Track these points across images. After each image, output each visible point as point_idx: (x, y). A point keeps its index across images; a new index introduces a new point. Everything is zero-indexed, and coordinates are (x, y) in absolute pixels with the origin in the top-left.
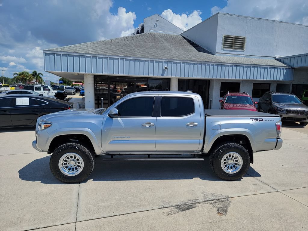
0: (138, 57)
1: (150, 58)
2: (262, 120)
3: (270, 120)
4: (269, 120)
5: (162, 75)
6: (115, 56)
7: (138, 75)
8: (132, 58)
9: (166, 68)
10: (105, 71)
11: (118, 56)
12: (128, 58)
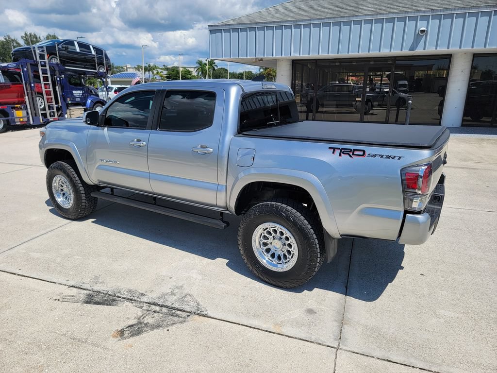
0: (360, 16)
1: (386, 14)
2: (361, 153)
3: (388, 157)
4: (382, 156)
5: (412, 49)
6: (314, 20)
7: (357, 53)
8: (346, 19)
9: (423, 31)
10: (295, 52)
11: (319, 19)
12: (339, 20)
